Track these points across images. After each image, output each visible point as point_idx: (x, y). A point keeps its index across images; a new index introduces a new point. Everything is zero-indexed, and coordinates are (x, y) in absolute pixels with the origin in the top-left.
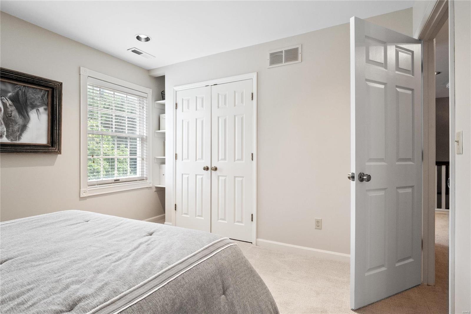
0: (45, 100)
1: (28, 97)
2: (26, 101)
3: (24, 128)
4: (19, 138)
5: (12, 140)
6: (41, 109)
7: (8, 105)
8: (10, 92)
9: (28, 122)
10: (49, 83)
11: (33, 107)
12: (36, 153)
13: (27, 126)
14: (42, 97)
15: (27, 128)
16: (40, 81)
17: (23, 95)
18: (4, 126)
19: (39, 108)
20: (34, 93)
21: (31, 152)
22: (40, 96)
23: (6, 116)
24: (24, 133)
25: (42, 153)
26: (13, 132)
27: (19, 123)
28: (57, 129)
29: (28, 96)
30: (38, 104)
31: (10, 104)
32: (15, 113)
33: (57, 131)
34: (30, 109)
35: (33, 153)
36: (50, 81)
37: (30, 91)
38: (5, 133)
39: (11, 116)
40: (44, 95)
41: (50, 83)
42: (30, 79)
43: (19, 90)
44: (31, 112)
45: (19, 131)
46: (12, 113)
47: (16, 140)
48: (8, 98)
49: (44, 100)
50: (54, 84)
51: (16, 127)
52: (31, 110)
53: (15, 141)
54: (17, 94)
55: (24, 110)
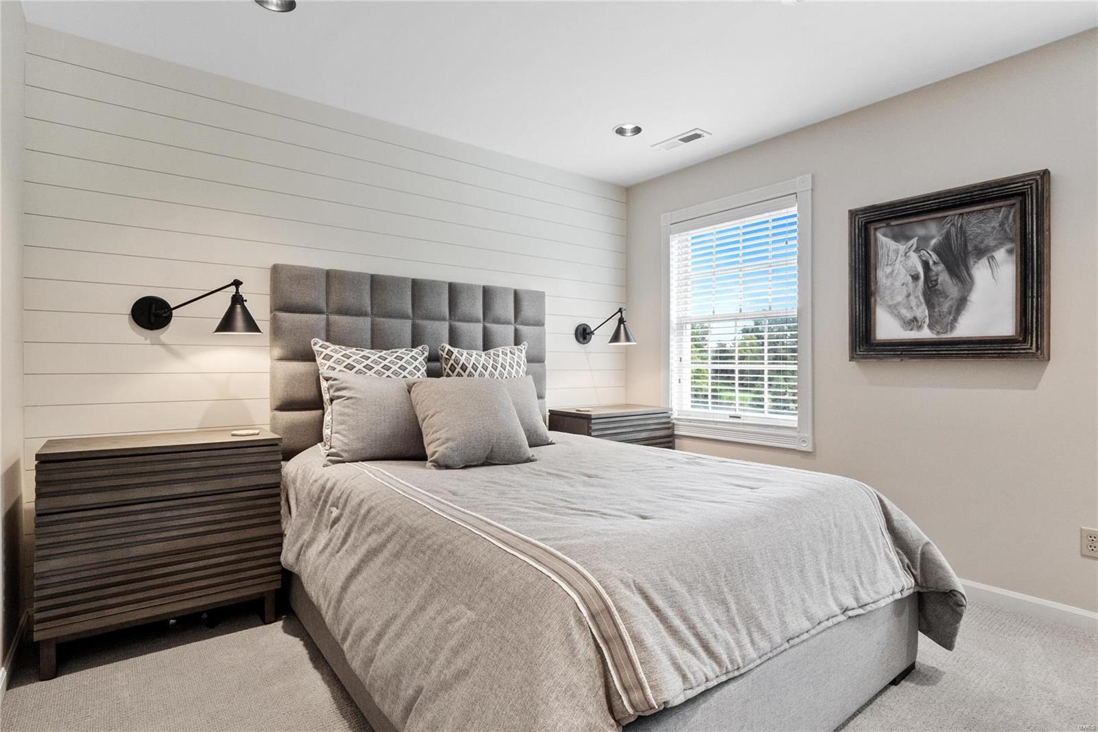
0: (1008, 230)
1: (970, 235)
2: (966, 246)
3: (962, 303)
4: (952, 328)
5: (938, 333)
6: (1000, 254)
7: (931, 263)
8: (933, 237)
9: (971, 289)
10: (1008, 187)
11: (981, 252)
12: (980, 357)
13: (968, 298)
14: (1002, 225)
15: (968, 303)
16: (986, 191)
17: (959, 236)
18: (924, 306)
19: (994, 254)
20: (981, 222)
21: (968, 356)
22: (995, 224)
23: (928, 286)
24: (963, 316)
25: (993, 357)
26: (940, 315)
27: (951, 296)
28: (1035, 295)
29: (969, 232)
30: (992, 244)
31: (935, 260)
32: (944, 278)
33: (1035, 300)
34: (975, 260)
35: (973, 357)
36: (1011, 180)
37: (973, 220)
38: (927, 320)
39: (937, 284)
40: (1007, 217)
41: (1013, 186)
42: (964, 195)
43: (950, 227)
44: (977, 265)
45: (953, 312)
46: (937, 279)
47: (946, 332)
48: (931, 251)
49: (1005, 230)
50: (1023, 182)
51: (945, 307)
52: (975, 262)
53: (944, 333)
54: (947, 236)
55: (962, 268)
